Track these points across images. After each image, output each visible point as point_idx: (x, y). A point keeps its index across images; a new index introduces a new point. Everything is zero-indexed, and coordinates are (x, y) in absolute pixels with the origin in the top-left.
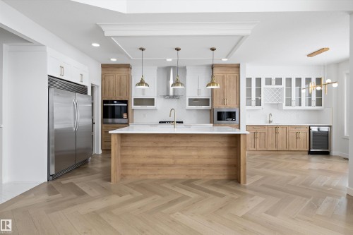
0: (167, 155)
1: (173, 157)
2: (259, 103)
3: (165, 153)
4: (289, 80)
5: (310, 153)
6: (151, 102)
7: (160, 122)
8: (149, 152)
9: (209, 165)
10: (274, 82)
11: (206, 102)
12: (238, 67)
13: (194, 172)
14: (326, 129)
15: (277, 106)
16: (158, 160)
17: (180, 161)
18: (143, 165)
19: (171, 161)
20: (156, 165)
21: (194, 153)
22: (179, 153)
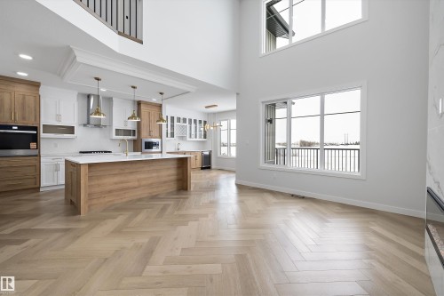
0: (133, 179)
1: (138, 180)
2: (172, 135)
3: (131, 177)
4: (190, 120)
5: (202, 168)
6: (71, 130)
7: (81, 152)
8: (116, 179)
9: (165, 182)
10: (181, 121)
11: (127, 132)
12: (160, 106)
13: (155, 190)
14: (207, 153)
15: (182, 138)
16: (125, 185)
17: (144, 183)
18: (110, 192)
19: (136, 184)
20: (123, 189)
21: (154, 175)
22: (143, 176)
